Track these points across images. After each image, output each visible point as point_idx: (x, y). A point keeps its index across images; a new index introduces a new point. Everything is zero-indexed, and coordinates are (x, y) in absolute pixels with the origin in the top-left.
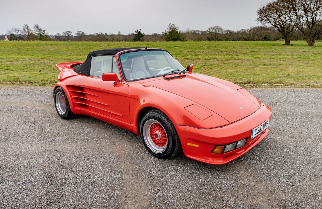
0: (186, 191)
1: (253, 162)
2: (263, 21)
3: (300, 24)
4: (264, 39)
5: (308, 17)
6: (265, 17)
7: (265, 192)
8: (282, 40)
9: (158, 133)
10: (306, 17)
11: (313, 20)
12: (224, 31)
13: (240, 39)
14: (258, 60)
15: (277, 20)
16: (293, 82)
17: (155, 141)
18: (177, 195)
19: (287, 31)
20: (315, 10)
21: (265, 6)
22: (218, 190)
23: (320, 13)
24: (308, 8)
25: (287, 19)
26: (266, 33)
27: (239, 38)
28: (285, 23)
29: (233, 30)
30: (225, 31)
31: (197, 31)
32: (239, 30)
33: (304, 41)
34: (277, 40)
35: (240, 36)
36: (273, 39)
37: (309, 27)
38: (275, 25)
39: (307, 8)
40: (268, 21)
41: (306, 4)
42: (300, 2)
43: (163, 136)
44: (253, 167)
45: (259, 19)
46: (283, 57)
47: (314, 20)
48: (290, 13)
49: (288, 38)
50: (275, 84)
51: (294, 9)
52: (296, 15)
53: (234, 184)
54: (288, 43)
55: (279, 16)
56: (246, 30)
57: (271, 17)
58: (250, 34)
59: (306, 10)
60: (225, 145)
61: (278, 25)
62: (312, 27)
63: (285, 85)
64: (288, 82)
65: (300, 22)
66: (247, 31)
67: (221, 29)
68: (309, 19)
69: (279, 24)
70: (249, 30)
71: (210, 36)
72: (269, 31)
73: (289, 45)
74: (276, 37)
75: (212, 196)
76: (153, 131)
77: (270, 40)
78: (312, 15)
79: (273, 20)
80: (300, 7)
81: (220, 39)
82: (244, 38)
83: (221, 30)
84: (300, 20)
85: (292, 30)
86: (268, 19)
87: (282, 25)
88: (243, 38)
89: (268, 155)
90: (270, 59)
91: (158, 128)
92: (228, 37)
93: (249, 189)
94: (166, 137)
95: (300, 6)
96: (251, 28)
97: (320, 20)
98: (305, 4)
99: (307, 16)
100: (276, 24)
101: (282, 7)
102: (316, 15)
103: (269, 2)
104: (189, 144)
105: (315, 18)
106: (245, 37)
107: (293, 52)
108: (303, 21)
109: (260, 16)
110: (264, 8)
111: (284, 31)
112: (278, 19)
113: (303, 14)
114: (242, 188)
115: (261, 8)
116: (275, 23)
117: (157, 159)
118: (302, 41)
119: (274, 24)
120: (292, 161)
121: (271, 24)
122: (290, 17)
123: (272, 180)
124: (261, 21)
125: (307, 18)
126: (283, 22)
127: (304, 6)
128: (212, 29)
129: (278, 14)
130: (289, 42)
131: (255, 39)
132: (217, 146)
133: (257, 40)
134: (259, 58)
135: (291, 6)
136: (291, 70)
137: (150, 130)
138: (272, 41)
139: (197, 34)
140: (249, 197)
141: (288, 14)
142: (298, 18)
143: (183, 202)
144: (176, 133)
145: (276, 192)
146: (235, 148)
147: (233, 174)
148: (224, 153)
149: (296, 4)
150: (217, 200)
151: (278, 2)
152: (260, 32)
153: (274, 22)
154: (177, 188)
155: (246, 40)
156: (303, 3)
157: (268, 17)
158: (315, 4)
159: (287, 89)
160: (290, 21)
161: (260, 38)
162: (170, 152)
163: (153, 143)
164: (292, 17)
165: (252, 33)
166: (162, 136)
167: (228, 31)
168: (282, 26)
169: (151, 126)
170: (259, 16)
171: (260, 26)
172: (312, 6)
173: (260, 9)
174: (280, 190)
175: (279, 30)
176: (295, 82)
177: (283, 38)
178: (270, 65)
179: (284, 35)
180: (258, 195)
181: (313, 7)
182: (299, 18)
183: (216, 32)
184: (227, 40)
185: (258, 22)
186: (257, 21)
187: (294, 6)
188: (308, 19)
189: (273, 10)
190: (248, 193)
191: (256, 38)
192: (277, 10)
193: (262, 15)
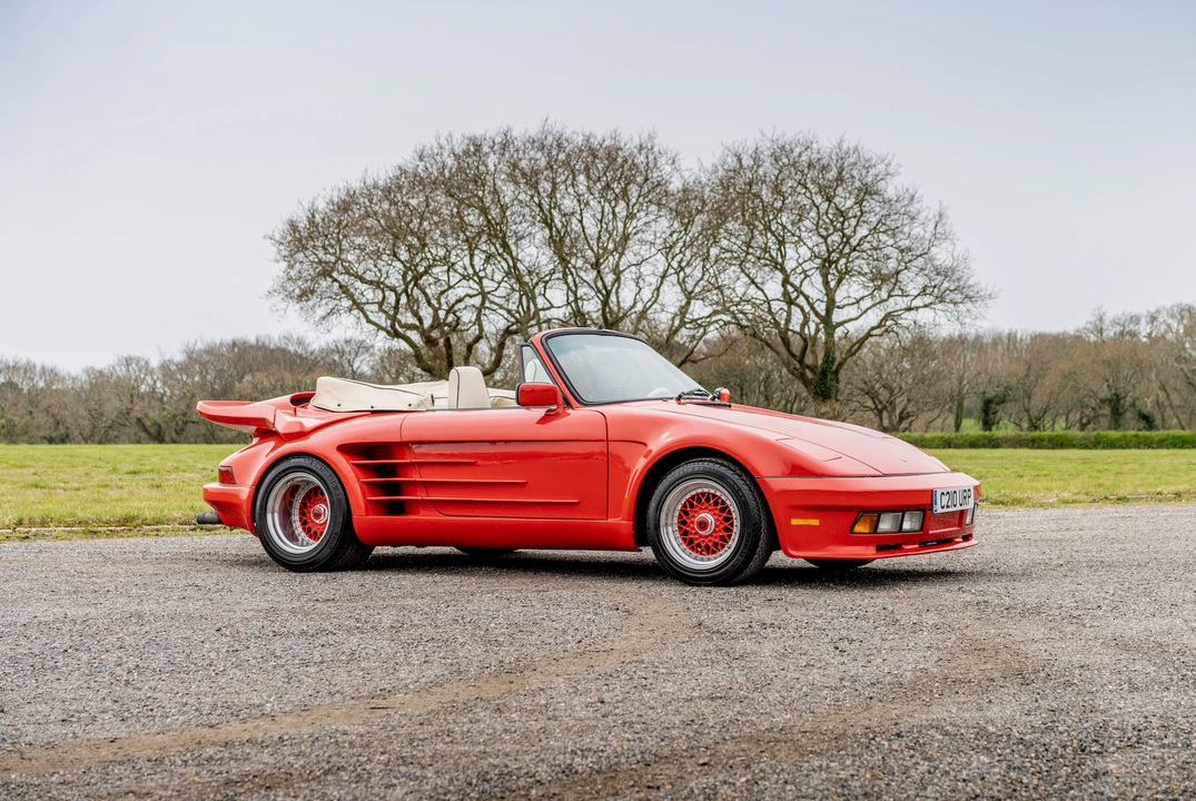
2: (314, 300)
3: (539, 325)
5: (576, 286)
6: (326, 273)
10: (569, 288)
11: (605, 303)
15: (404, 299)
20: (611, 245)
21: (321, 205)
23: (633, 268)
25: (460, 291)
28: (451, 318)
38: (393, 326)
39: (563, 232)
40: (349, 302)
41: (555, 213)
42: (522, 197)
45: (289, 286)
47: (613, 306)
51: (496, 233)
55: (414, 276)
56: (154, 364)
59: (557, 243)
61: (412, 327)
65: (537, 311)
68: (584, 298)
69: (416, 322)
78: (599, 276)
80: (525, 229)
84: (534, 304)
85: (497, 363)
86: (344, 289)
87: (432, 327)
95: (525, 220)
97: (639, 307)
98: (550, 211)
99: (571, 283)
100: (399, 322)
102: (618, 279)
103: (342, 185)
105: (617, 293)
108: (552, 306)
109: (291, 267)
110: (318, 218)
111: (450, 365)
112: (406, 291)
113: (546, 270)
116: (394, 319)
119: (382, 320)
121: (369, 321)
122: (476, 280)
124: (305, 295)
125: (575, 293)
126: (435, 310)
127: (547, 222)
129: (404, 256)
135: (473, 218)
141: (465, 264)
142: (524, 289)
149: (504, 208)
151: (398, 185)
153: (383, 309)
156: (540, 205)
157: (348, 273)
160: (479, 308)
164: (485, 281)
168: (435, 333)
170: (285, 265)
173: (293, 227)
175: (418, 356)
181: (595, 231)
185: (283, 305)
188: (576, 300)
192: (395, 232)
193: (306, 264)
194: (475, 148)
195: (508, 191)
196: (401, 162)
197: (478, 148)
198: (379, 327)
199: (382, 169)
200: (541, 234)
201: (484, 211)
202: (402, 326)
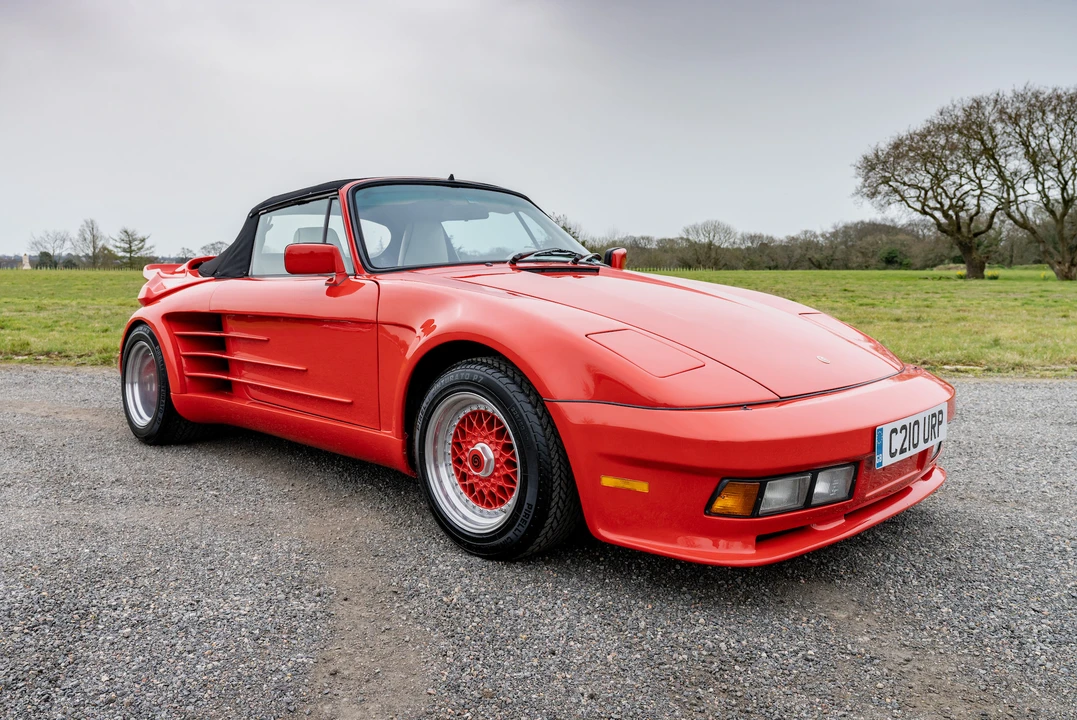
0: (594, 665)
1: (889, 583)
2: (879, 197)
3: (1017, 205)
4: (884, 264)
5: (1044, 180)
6: (886, 181)
7: (960, 686)
8: (952, 265)
9: (486, 450)
11: (1064, 189)
12: (739, 236)
13: (798, 265)
14: (870, 309)
15: (930, 193)
16: (1017, 358)
17: (471, 485)
18: (551, 679)
19: (969, 231)
20: (1070, 154)
21: (884, 147)
22: (737, 667)
24: (1039, 149)
25: (967, 188)
26: (892, 242)
27: (794, 260)
28: (961, 203)
29: (770, 235)
30: (743, 239)
31: (643, 238)
32: (794, 234)
33: (1037, 269)
34: (934, 266)
35: (798, 253)
36: (918, 262)
37: (1052, 212)
38: (923, 208)
39: (1036, 149)
40: (898, 198)
41: (1031, 139)
42: (1008, 130)
43: (502, 460)
44: (892, 598)
45: (865, 190)
46: (967, 303)
47: (1070, 192)
48: (974, 168)
49: (977, 255)
50: (946, 367)
51: (990, 153)
52: (1001, 175)
53: (810, 652)
54: (976, 272)
55: (937, 180)
56: (818, 233)
57: (904, 184)
58: (833, 247)
59: (1033, 157)
60: (761, 479)
61: (936, 209)
62: (1064, 214)
63: (989, 370)
64: (999, 360)
65: (1017, 197)
66: (823, 235)
67: (728, 232)
68: (1049, 188)
69: (938, 206)
70: (828, 235)
71: (690, 254)
72: (901, 237)
73: (983, 277)
74: (931, 256)
75: (711, 690)
76: (464, 446)
77: (908, 267)
78: (1060, 173)
79: (913, 192)
80: (1011, 150)
81: (726, 264)
82: (814, 260)
83: (730, 233)
84: (1015, 192)
85: (990, 226)
86: (896, 191)
87: (949, 208)
88: (810, 259)
89: (953, 563)
90: (916, 307)
91: (483, 429)
92: (756, 258)
93: (885, 670)
94: (515, 465)
95: (1011, 145)
96: (835, 227)
98: (1027, 137)
99: (1040, 178)
100: (928, 206)
101: (943, 148)
103: (896, 135)
104: (607, 481)
106: (817, 256)
107: (1001, 292)
108: (1029, 193)
109: (866, 181)
110: (880, 153)
111: (959, 228)
112: (932, 188)
113: (1025, 172)
114: (848, 669)
115: (870, 154)
116: (924, 204)
117: (479, 560)
118: (1031, 269)
119: (918, 206)
120: (1069, 586)
121: (909, 206)
122: (977, 181)
123: (986, 646)
124: (873, 195)
125: (1043, 184)
126: (951, 199)
127: (1026, 144)
128: (697, 232)
129: (933, 171)
130: (982, 268)
131: (854, 265)
132: (726, 481)
133: (860, 267)
134: (873, 305)
135: (976, 145)
136: (1004, 332)
137: (454, 443)
138: (917, 269)
139: (644, 250)
140: (888, 700)
141: (971, 173)
142: (1007, 183)
143: (578, 704)
144: (553, 439)
145: (1014, 690)
146: (808, 504)
147: (805, 619)
148: (758, 516)
149: (994, 138)
150: (736, 706)
151: (929, 132)
152: (870, 239)
153: (918, 200)
154: (554, 654)
155: (819, 267)
156: (1020, 135)
157: (897, 181)
158: (1065, 135)
159: (997, 379)
160: (979, 197)
161: (873, 261)
162: (529, 520)
163: (465, 496)
164: (983, 182)
165: (841, 243)
166: (497, 460)
167: (752, 238)
168: (951, 212)
169: (458, 427)
170: (861, 180)
171: (867, 220)
172: (1056, 143)
173: (866, 158)
174: (1031, 681)
175: (939, 225)
176: (1025, 360)
177: (957, 260)
178: (919, 319)
179: (961, 244)
180: (931, 695)
181: (1059, 147)
182: (1012, 183)
183: (710, 244)
184: (751, 266)
185: (861, 201)
186: (856, 198)
187: (990, 144)
188: (1043, 188)
189: (914, 160)
190: (880, 685)
191: (857, 259)
192: (927, 158)
193: (875, 177)
194: (978, 105)
195: (999, 127)
196: (929, 118)
197: (978, 103)
198: (916, 210)
199: (918, 124)
200: (1021, 151)
201: (983, 142)
202: (930, 208)
